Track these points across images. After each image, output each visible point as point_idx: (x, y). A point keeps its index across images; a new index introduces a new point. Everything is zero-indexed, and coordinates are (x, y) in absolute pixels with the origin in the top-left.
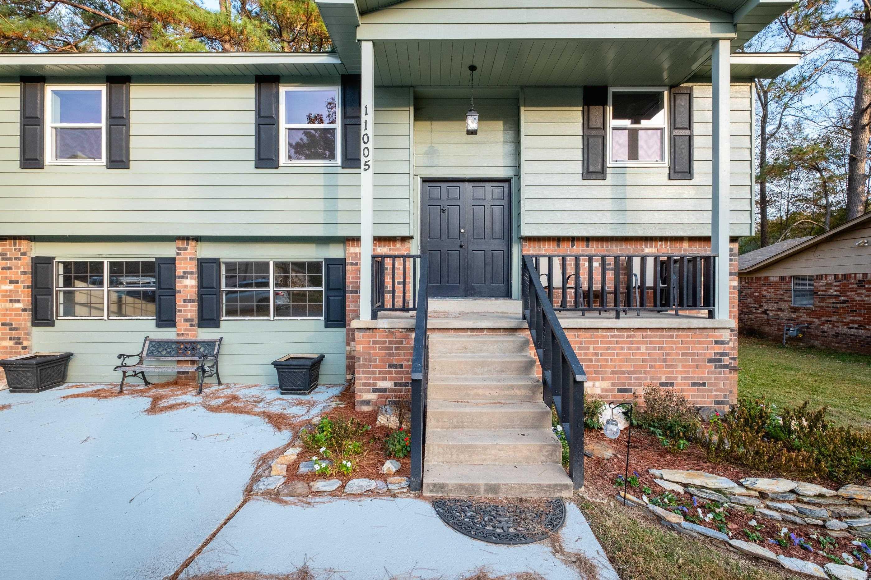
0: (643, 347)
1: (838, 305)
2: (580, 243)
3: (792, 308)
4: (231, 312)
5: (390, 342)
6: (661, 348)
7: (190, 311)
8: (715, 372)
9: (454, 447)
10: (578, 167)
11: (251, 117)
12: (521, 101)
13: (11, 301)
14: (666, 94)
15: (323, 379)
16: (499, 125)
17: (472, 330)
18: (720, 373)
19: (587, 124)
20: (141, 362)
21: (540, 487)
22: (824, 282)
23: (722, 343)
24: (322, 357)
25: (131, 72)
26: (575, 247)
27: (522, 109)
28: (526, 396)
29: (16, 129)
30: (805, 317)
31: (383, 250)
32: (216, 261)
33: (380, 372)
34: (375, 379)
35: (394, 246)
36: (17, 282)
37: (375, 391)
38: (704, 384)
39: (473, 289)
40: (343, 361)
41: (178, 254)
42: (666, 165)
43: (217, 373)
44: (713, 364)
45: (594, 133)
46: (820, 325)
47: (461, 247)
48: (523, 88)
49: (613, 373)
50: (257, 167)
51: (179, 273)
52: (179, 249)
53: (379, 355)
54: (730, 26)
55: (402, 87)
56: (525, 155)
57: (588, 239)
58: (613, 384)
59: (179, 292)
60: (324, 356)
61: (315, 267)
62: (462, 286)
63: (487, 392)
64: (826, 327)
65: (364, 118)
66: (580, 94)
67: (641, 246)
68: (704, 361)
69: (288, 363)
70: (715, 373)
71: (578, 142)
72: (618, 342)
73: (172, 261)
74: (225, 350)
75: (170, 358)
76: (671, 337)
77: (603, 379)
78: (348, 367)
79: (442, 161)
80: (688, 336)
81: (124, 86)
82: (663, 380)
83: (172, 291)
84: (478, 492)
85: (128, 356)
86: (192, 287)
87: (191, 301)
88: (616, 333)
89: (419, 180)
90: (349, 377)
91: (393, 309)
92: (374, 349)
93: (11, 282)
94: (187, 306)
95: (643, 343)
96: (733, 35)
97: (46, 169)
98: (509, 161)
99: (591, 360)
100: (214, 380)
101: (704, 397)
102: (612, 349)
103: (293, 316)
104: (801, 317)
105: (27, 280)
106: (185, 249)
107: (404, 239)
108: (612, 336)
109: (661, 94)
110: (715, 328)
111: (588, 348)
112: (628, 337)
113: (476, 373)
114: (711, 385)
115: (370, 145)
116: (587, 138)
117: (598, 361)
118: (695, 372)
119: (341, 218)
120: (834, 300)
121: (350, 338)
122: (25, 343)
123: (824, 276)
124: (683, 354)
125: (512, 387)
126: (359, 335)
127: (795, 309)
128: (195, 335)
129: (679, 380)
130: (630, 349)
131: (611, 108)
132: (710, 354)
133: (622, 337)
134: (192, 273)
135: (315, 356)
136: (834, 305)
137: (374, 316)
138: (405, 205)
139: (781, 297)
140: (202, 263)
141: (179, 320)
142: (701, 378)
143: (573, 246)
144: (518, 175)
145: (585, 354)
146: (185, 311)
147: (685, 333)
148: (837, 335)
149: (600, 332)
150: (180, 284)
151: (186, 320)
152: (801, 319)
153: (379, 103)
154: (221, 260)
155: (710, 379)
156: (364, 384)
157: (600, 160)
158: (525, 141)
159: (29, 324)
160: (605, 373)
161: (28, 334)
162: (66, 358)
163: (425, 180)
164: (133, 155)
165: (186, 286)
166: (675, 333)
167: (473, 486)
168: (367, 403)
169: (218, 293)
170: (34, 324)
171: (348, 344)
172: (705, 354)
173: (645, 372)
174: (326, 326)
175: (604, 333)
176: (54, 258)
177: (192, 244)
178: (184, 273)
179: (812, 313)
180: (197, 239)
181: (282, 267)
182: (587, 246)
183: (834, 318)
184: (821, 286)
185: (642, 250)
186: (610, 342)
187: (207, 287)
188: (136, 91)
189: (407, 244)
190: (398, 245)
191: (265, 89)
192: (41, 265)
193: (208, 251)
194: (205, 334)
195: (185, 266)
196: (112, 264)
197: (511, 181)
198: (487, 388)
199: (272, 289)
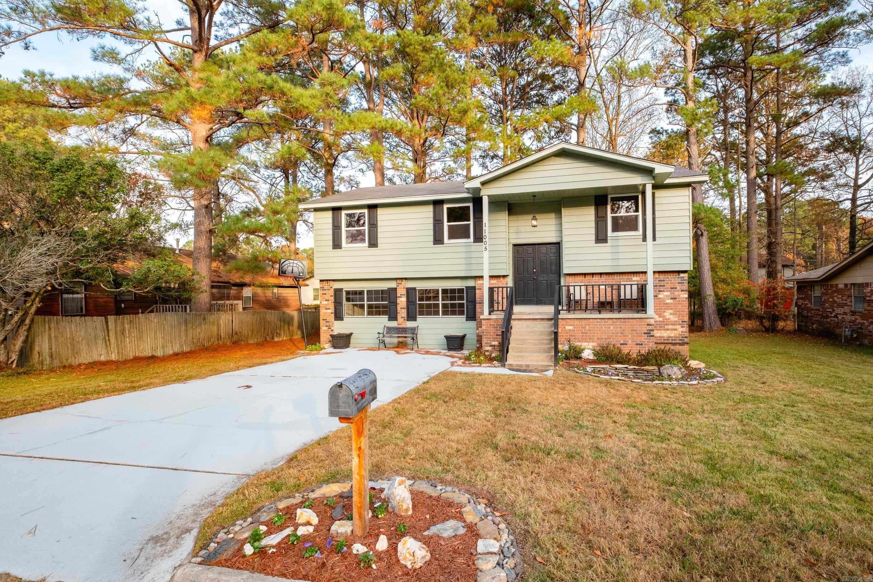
0: (612, 327)
2: (597, 276)
3: (852, 312)
4: (421, 313)
5: (497, 325)
6: (620, 328)
7: (403, 313)
10: (593, 237)
11: (431, 221)
12: (562, 206)
13: (326, 309)
14: (640, 197)
15: (465, 346)
16: (553, 215)
17: (533, 319)
18: (650, 339)
19: (597, 216)
20: (383, 336)
21: (543, 366)
22: (869, 289)
23: (650, 325)
24: (465, 335)
26: (594, 278)
27: (563, 209)
29: (330, 232)
30: (859, 320)
31: (494, 281)
32: (414, 289)
33: (493, 338)
34: (490, 341)
36: (328, 300)
37: (490, 346)
38: (642, 344)
39: (541, 300)
40: (475, 337)
41: (398, 286)
42: (641, 234)
43: (417, 343)
44: (646, 335)
45: (600, 219)
46: (868, 326)
47: (534, 279)
48: (562, 198)
50: (434, 244)
51: (398, 295)
52: (398, 284)
53: (492, 330)
54: (650, 178)
56: (565, 232)
57: (601, 274)
58: (597, 344)
59: (399, 304)
61: (461, 291)
62: (535, 299)
63: (533, 342)
64: (870, 327)
65: (484, 228)
66: (593, 199)
67: (630, 277)
68: (642, 333)
69: (451, 337)
70: (647, 339)
71: (593, 224)
72: (600, 325)
73: (395, 289)
74: (419, 332)
75: (395, 335)
76: (626, 322)
77: (592, 342)
78: (478, 341)
79: (523, 235)
81: (375, 211)
82: (622, 342)
83: (396, 304)
84: (522, 367)
85: (380, 334)
86: (404, 301)
87: (404, 308)
88: (599, 320)
89: (511, 246)
90: (478, 345)
91: (498, 310)
92: (490, 328)
93: (326, 300)
94: (402, 311)
95: (611, 325)
96: (653, 182)
97: (343, 249)
98: (558, 235)
99: (587, 333)
100: (416, 346)
101: (642, 350)
102: (597, 328)
103: (451, 315)
104: (857, 319)
105: (332, 299)
106: (401, 284)
107: (504, 276)
108: (597, 322)
109: (638, 196)
110: (646, 318)
111: (586, 328)
112: (605, 322)
113: (530, 335)
114: (645, 345)
115: (487, 240)
116: (597, 223)
117: (590, 333)
118: (637, 339)
119: (474, 267)
121: (479, 325)
122: (332, 328)
124: (631, 330)
125: (543, 340)
126: (483, 322)
128: (406, 325)
129: (630, 342)
130: (605, 328)
131: (610, 204)
132: (645, 330)
133: (602, 322)
134: (404, 295)
135: (462, 335)
137: (490, 314)
138: (504, 260)
139: (846, 302)
140: (408, 290)
141: (399, 317)
142: (640, 341)
144: (561, 242)
145: (584, 330)
146: (401, 313)
149: (592, 320)
150: (399, 300)
151: (402, 318)
152: (857, 321)
153: (490, 211)
154: (416, 289)
155: (645, 342)
156: (486, 343)
157: (604, 232)
158: (565, 225)
159: (333, 319)
160: (594, 339)
161: (333, 324)
162: (351, 334)
163: (515, 245)
164: (379, 241)
165: (402, 301)
167: (521, 365)
168: (488, 351)
169: (415, 304)
170: (335, 320)
171: (478, 329)
172: (642, 330)
173: (612, 339)
174: (467, 320)
176: (343, 289)
177: (404, 281)
178: (401, 295)
179: (863, 316)
180: (406, 279)
181: (445, 291)
182: (601, 277)
184: (868, 292)
185: (632, 279)
186: (596, 325)
187: (410, 302)
188: (380, 211)
189: (506, 279)
190: (502, 279)
191: (437, 206)
192: (338, 292)
193: (411, 284)
194: (410, 324)
195: (401, 292)
196: (368, 291)
197: (558, 245)
198: (533, 340)
199: (440, 302)
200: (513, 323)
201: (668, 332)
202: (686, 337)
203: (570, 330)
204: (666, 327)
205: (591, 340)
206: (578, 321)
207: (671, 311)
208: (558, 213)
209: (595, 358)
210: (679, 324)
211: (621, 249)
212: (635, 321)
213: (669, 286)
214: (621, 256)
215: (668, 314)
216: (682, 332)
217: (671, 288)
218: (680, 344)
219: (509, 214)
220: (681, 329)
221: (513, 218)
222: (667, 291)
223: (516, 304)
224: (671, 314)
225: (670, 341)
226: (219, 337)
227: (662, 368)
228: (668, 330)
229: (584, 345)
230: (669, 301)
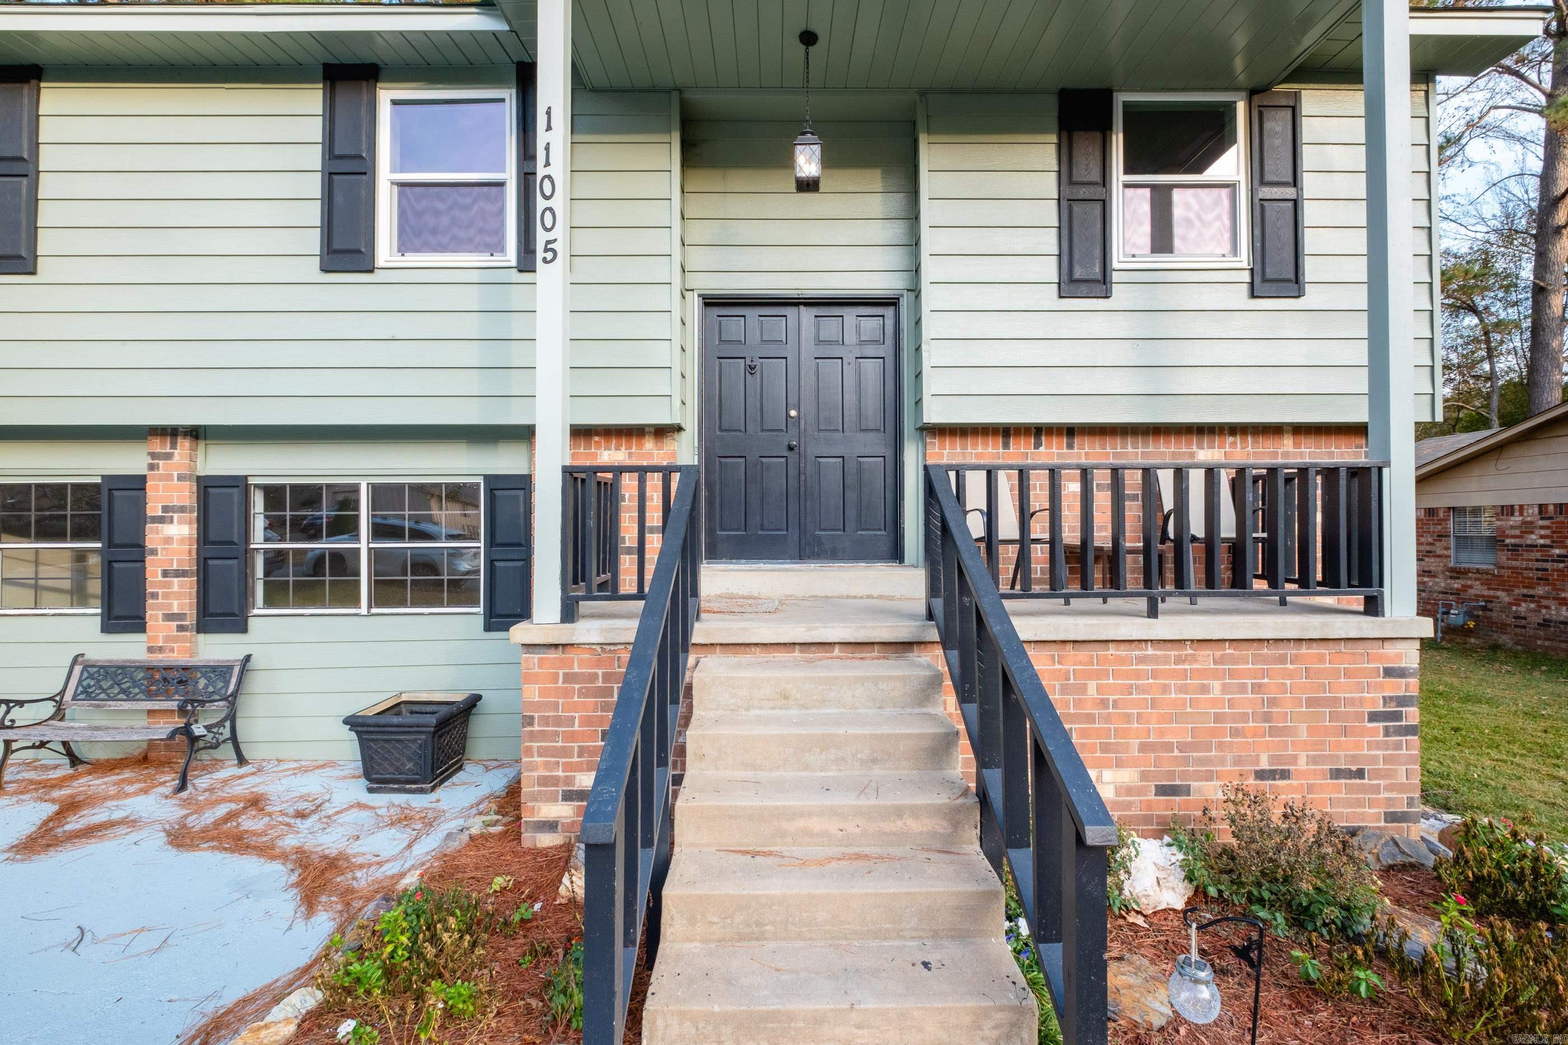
0: (1216, 685)
1: (1548, 565)
2: (1055, 440)
3: (1452, 570)
4: (275, 596)
5: (607, 677)
6: (1257, 688)
7: (178, 596)
8: (1386, 743)
9: (725, 1018)
10: (1049, 269)
11: (314, 158)
12: (921, 124)
14: (1241, 107)
16: (873, 179)
17: (805, 645)
18: (1398, 746)
19: (1066, 175)
20: (59, 714)
22: (1516, 519)
23: (1399, 673)
24: (474, 701)
25: (39, 55)
26: (1042, 449)
27: (923, 140)
28: (934, 835)
30: (1478, 589)
32: (239, 484)
33: (581, 752)
34: (569, 767)
35: (640, 446)
37: (568, 796)
38: (1360, 774)
39: (819, 541)
41: (152, 467)
42: (1245, 265)
43: (234, 738)
44: (1381, 725)
45: (1083, 192)
46: (1510, 604)
47: (791, 448)
48: (923, 93)
49: (1144, 747)
50: (325, 269)
51: (154, 508)
52: (153, 456)
53: (579, 709)
55: (653, 90)
57: (1071, 431)
58: (1144, 776)
59: (154, 552)
60: (479, 698)
61: (462, 494)
62: (794, 534)
63: (833, 826)
64: (1523, 608)
65: (543, 138)
66: (1051, 106)
67: (1189, 445)
68: (1359, 717)
69: (383, 720)
70: (1386, 746)
71: (1049, 213)
72: (1155, 675)
73: (137, 484)
74: (257, 682)
75: (127, 705)
76: (1282, 659)
77: (1119, 764)
80: (1321, 659)
81: (26, 88)
82: (1264, 765)
83: (137, 551)
85: (21, 703)
86: (182, 541)
87: (179, 573)
88: (1150, 651)
89: (695, 302)
91: (614, 593)
92: (567, 693)
94: (169, 585)
95: (1215, 675)
98: (895, 258)
99: (1090, 718)
100: (227, 751)
101: (1360, 803)
102: (1140, 690)
103: (414, 604)
104: (1471, 587)
106: (169, 456)
107: (662, 432)
108: (1141, 660)
109: (1230, 108)
110: (1384, 640)
111: (1083, 689)
112: (1179, 660)
113: (807, 767)
114: (1377, 774)
116: (1067, 205)
117: (1108, 719)
118: (1337, 745)
120: (1538, 555)
123: (1517, 507)
124: (1311, 702)
125: (899, 812)
126: (530, 661)
127: (1457, 573)
128: (191, 651)
129: (1302, 764)
130: (1183, 689)
131: (1121, 136)
132: (1373, 701)
133: (1166, 660)
134: (182, 509)
135: (459, 697)
136: (1540, 565)
137: (569, 613)
138: (664, 354)
139: (1428, 548)
140: (208, 487)
141: (153, 614)
142: (1354, 759)
143: (1037, 445)
144: (916, 291)
145: (1078, 703)
146: (166, 596)
147: (1315, 650)
148: (1546, 624)
149: (1112, 650)
150: (154, 536)
151: (169, 617)
152: (1472, 592)
154: (252, 481)
155: (1374, 759)
156: (544, 781)
157: (1098, 252)
160: (1126, 748)
163: (711, 302)
164: (47, 243)
165: (168, 540)
166: (1291, 651)
169: (246, 555)
172: (1362, 701)
173: (1221, 746)
174: (488, 628)
175: (1122, 652)
177: (184, 444)
178: (165, 509)
179: (1490, 580)
180: (196, 433)
181: (386, 495)
182: (1070, 446)
183: (1540, 591)
184: (1512, 527)
185: (1192, 455)
186: (1137, 675)
187: (220, 542)
188: (52, 98)
189: (669, 443)
190: (648, 444)
191: (344, 94)
193: (220, 461)
194: (213, 648)
195: (169, 494)
198: (833, 812)
199: (364, 544)
200: (700, 674)
208: (903, 162)
219: (686, 163)
221: (703, 179)
223: (713, 555)
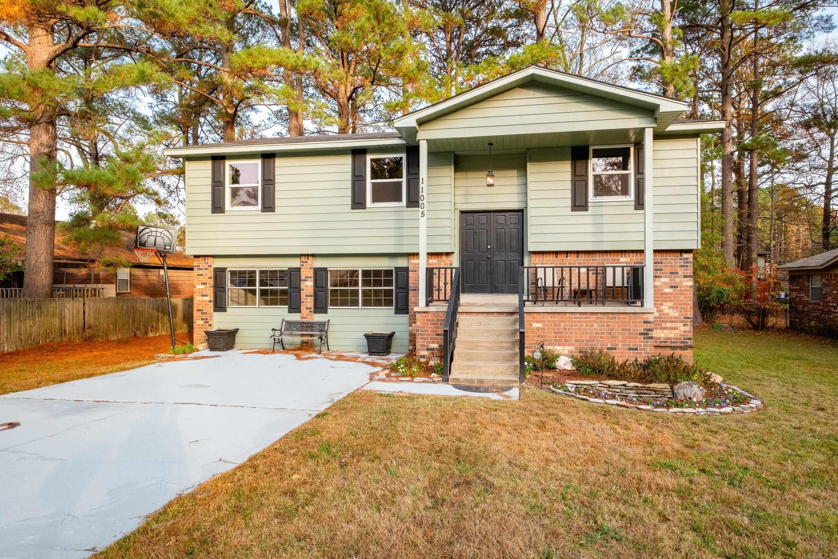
0: (596, 325)
2: (572, 255)
4: (334, 303)
5: (437, 320)
6: (607, 326)
7: (310, 302)
10: (569, 203)
11: (349, 176)
12: (528, 159)
13: (202, 296)
14: (632, 149)
15: (393, 349)
16: (515, 173)
17: (487, 313)
18: (647, 342)
19: (574, 174)
20: (281, 334)
21: (503, 381)
23: (648, 322)
24: (393, 334)
26: (568, 259)
27: (528, 165)
28: (509, 347)
29: (209, 189)
31: (434, 261)
32: (325, 270)
33: (431, 339)
34: (427, 342)
36: (206, 284)
37: (428, 350)
38: (636, 349)
39: (497, 287)
40: (407, 336)
41: (302, 265)
42: (633, 199)
43: (327, 344)
44: (643, 336)
45: (578, 178)
47: (488, 258)
48: (528, 149)
49: (576, 341)
50: (352, 209)
51: (303, 277)
52: (303, 262)
53: (430, 328)
54: (651, 120)
55: (446, 152)
56: (530, 195)
57: (578, 253)
58: (576, 348)
59: (303, 290)
61: (388, 273)
62: (489, 285)
63: (488, 345)
65: (421, 185)
66: (569, 152)
67: (618, 256)
68: (636, 334)
69: (373, 336)
70: (644, 342)
71: (569, 185)
72: (579, 322)
73: (298, 270)
74: (331, 328)
75: (298, 333)
76: (615, 318)
77: (570, 345)
78: (410, 341)
79: (474, 199)
80: (625, 318)
81: (272, 160)
82: (609, 346)
83: (298, 289)
84: (474, 383)
85: (276, 330)
86: (311, 286)
87: (310, 296)
88: (578, 316)
89: (458, 212)
90: (411, 348)
91: (439, 300)
92: (427, 324)
93: (202, 284)
94: (307, 299)
95: (596, 322)
96: (655, 125)
97: (226, 213)
98: (521, 198)
99: (562, 333)
100: (325, 347)
101: (636, 357)
102: (575, 326)
103: (374, 306)
105: (211, 282)
106: (307, 262)
107: (448, 254)
108: (576, 318)
109: (629, 149)
110: (644, 313)
111: (560, 325)
112: (586, 318)
113: (484, 335)
114: (641, 349)
115: (424, 202)
116: (574, 183)
117: (566, 333)
118: (630, 341)
119: (406, 240)
121: (413, 321)
122: (210, 322)
124: (623, 330)
125: (502, 342)
126: (418, 316)
128: (312, 318)
129: (620, 345)
130: (587, 326)
132: (640, 330)
133: (582, 318)
134: (310, 277)
135: (388, 332)
137: (427, 305)
138: (448, 231)
140: (317, 271)
141: (303, 308)
142: (634, 345)
143: (567, 257)
144: (527, 207)
145: (558, 329)
146: (306, 302)
147: (624, 316)
149: (568, 315)
150: (303, 285)
151: (307, 308)
153: (431, 164)
154: (328, 269)
155: (641, 345)
156: (421, 346)
157: (584, 197)
158: (531, 186)
159: (212, 310)
160: (571, 341)
161: (211, 316)
162: (236, 330)
163: (462, 212)
164: (277, 203)
165: (307, 286)
167: (472, 380)
168: (423, 357)
169: (326, 290)
170: (215, 311)
171: (410, 325)
172: (637, 330)
173: (597, 341)
174: (396, 313)
175: (571, 316)
176: (226, 268)
177: (311, 258)
178: (306, 277)
180: (313, 255)
181: (366, 273)
182: (578, 257)
185: (619, 260)
186: (574, 322)
187: (319, 287)
188: (279, 162)
189: (450, 258)
190: (444, 258)
191: (357, 157)
192: (219, 273)
193: (320, 263)
194: (318, 318)
195: (307, 273)
196: (261, 272)
197: (521, 212)
198: (488, 342)
199: (360, 288)
200: (460, 318)
201: (666, 331)
202: (690, 339)
203: (538, 329)
204: (664, 325)
205: (567, 342)
206: (550, 315)
207: (671, 304)
208: (523, 169)
209: (574, 368)
210: (681, 322)
211: (605, 219)
212: (627, 316)
213: (668, 270)
214: (605, 228)
215: (665, 308)
216: (685, 332)
217: (671, 273)
218: (681, 348)
219: (456, 170)
220: (683, 328)
221: (460, 175)
222: (665, 277)
223: (464, 292)
224: (670, 308)
225: (668, 344)
226: (62, 332)
227: (676, 387)
228: (666, 328)
229: (558, 349)
230: (668, 290)
